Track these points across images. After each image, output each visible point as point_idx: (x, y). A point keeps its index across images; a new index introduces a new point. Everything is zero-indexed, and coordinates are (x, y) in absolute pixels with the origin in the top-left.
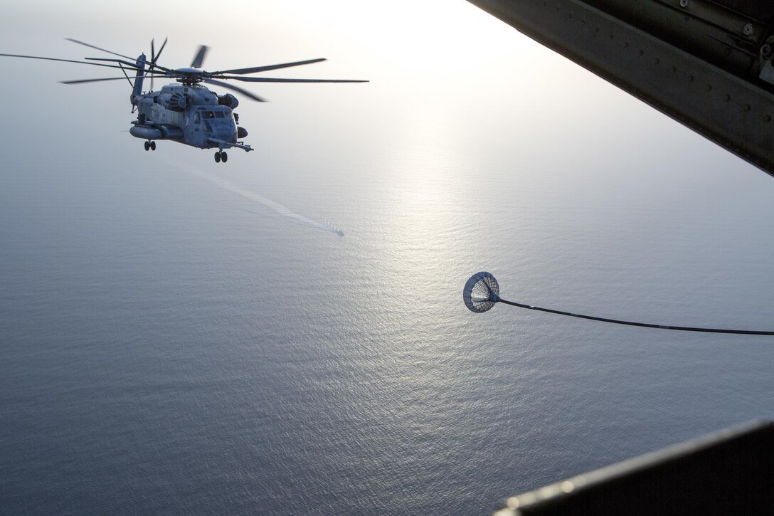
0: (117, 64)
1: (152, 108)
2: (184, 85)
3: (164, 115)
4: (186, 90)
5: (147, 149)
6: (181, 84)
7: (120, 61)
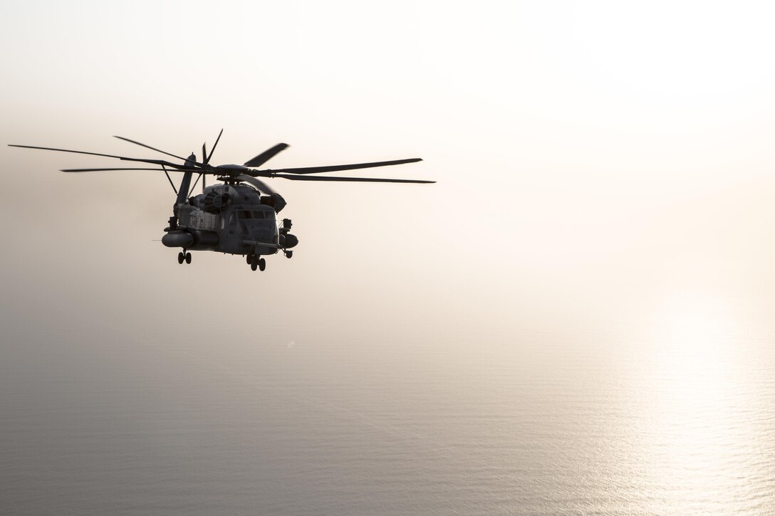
0: (160, 166)
1: (191, 213)
2: (226, 183)
3: (204, 220)
4: (227, 189)
5: (181, 262)
6: (223, 183)
7: (162, 163)
